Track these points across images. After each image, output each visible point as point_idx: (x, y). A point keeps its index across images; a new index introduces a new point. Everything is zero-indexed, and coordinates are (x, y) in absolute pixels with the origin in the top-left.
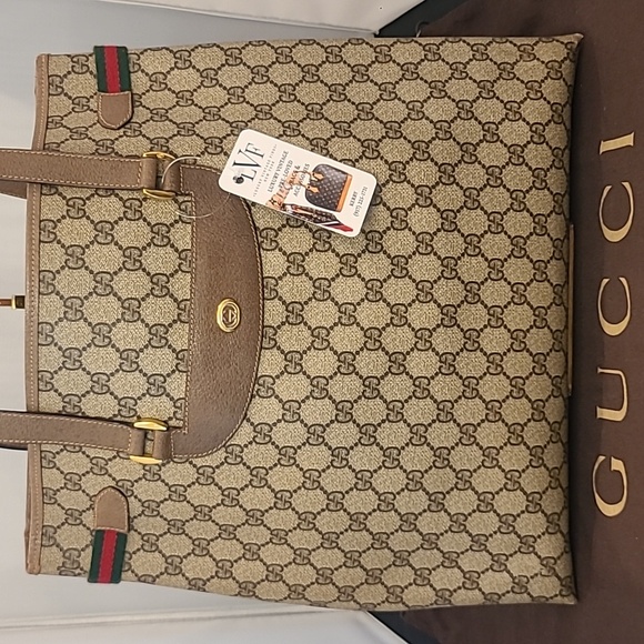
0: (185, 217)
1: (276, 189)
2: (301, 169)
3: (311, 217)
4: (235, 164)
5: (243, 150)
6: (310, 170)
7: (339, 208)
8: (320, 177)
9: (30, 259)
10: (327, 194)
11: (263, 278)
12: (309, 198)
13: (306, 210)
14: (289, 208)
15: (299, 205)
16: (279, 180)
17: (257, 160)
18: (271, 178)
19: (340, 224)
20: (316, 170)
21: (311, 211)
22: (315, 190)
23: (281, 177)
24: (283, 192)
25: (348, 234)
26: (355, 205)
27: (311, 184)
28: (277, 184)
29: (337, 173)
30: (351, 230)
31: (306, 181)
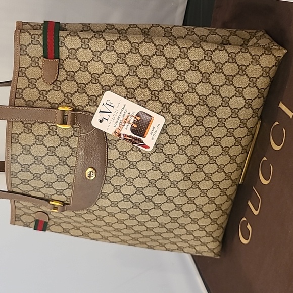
0: (76, 134)
1: (118, 125)
2: (131, 114)
3: (132, 141)
4: (100, 112)
5: (105, 104)
6: (135, 115)
7: (145, 136)
8: (139, 118)
9: (7, 150)
10: (140, 128)
11: (108, 160)
12: (133, 131)
13: (130, 137)
14: (122, 136)
15: (127, 134)
16: (119, 121)
17: (111, 109)
18: (116, 119)
19: (144, 145)
20: (138, 115)
21: (132, 137)
22: (135, 126)
23: (121, 119)
24: (121, 127)
25: (147, 150)
26: (152, 135)
27: (134, 123)
28: (119, 123)
29: (147, 116)
30: (149, 148)
31: (132, 122)
